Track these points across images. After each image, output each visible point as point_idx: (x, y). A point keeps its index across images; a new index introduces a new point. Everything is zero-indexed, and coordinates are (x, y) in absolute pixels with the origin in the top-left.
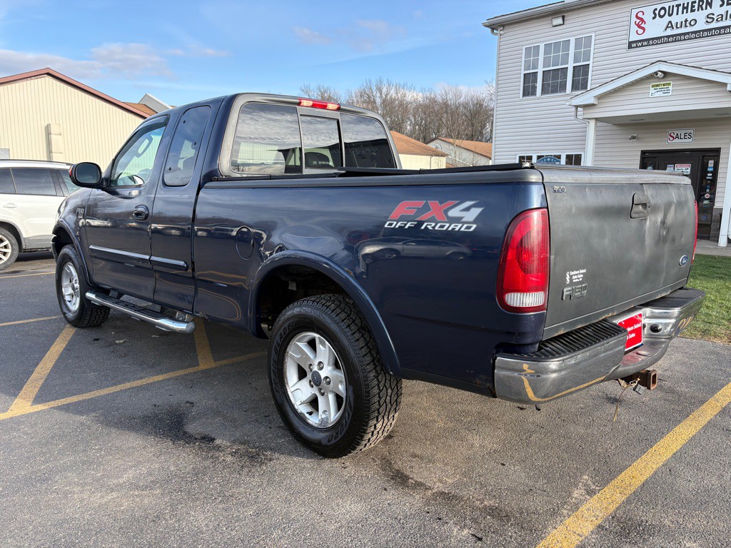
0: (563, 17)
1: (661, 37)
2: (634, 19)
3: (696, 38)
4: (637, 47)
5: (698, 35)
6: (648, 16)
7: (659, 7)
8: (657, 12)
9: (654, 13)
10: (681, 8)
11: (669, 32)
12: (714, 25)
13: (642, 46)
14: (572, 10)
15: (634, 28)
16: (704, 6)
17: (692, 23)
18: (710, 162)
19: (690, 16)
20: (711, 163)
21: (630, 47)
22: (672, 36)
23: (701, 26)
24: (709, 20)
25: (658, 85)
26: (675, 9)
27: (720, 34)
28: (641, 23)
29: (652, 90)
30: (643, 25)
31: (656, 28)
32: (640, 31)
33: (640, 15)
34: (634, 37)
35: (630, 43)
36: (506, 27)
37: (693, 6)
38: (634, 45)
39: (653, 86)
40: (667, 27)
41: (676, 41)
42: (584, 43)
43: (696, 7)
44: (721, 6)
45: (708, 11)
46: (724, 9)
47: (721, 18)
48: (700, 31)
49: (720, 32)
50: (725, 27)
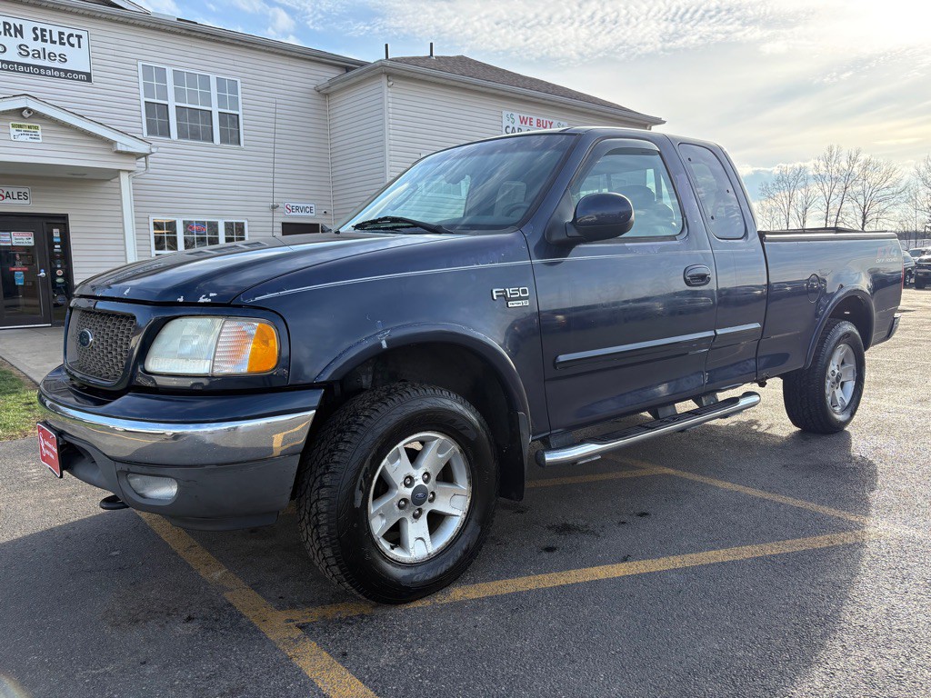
3: (8, 70)
5: (12, 67)
12: (29, 60)
17: (2, 49)
18: (55, 230)
20: (56, 233)
23: (13, 56)
24: (24, 53)
25: (20, 126)
27: (39, 74)
29: (13, 131)
39: (13, 126)
44: (36, 39)
45: (19, 40)
46: (39, 45)
47: (37, 54)
48: (13, 63)
49: (40, 71)
50: (46, 68)
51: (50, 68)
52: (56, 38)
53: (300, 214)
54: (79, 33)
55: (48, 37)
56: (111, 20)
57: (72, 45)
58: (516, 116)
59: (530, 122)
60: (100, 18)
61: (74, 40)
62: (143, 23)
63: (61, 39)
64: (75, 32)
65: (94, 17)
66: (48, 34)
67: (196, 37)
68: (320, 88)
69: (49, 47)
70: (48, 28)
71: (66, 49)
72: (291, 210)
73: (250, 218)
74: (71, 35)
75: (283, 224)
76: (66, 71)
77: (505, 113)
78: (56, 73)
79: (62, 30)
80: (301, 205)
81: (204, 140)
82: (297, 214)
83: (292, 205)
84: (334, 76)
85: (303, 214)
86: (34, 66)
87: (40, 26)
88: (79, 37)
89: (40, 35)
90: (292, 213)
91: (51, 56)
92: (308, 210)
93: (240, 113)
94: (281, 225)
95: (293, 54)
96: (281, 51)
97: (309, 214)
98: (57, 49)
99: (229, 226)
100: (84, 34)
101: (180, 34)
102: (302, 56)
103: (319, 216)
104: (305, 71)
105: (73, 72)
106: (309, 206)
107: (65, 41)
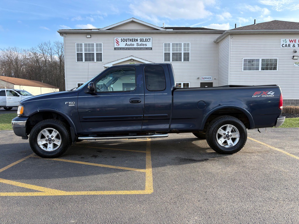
0: (91, 35)
1: (124, 48)
2: (115, 41)
4: (117, 50)
5: (135, 49)
6: (120, 40)
7: (123, 38)
8: (122, 40)
9: (121, 40)
10: (129, 40)
11: (126, 47)
13: (119, 50)
14: (93, 34)
15: (115, 44)
16: (136, 40)
17: (133, 45)
19: (132, 43)
21: (115, 49)
22: (128, 48)
23: (135, 46)
24: (138, 45)
26: (128, 40)
28: (117, 42)
30: (118, 43)
31: (122, 45)
32: (118, 45)
33: (117, 40)
34: (116, 46)
35: (115, 48)
36: (67, 34)
37: (132, 40)
38: (116, 49)
40: (126, 45)
41: (129, 50)
42: (99, 45)
43: (133, 41)
44: (140, 41)
45: (137, 42)
46: (141, 43)
47: (141, 45)
48: (135, 48)
49: (141, 49)
50: (142, 48)
51: (143, 48)
52: (145, 40)
53: (207, 80)
54: (150, 38)
55: (143, 41)
56: (157, 33)
57: (148, 41)
58: (288, 40)
59: (295, 41)
60: (155, 33)
61: (149, 40)
62: (165, 33)
63: (146, 40)
64: (149, 38)
65: (153, 33)
66: (143, 40)
67: (178, 33)
68: (215, 41)
69: (143, 43)
70: (143, 38)
71: (147, 43)
72: (204, 79)
73: (191, 82)
74: (148, 39)
75: (201, 83)
76: (146, 48)
77: (282, 40)
78: (144, 49)
79: (146, 38)
80: (207, 77)
81: (179, 61)
82: (206, 80)
83: (204, 77)
84: (218, 37)
85: (208, 80)
86: (140, 48)
87: (141, 38)
88: (150, 39)
89: (141, 40)
90: (204, 80)
91: (143, 45)
92: (209, 78)
93: (190, 52)
94: (200, 83)
95: (207, 33)
96: (203, 33)
97: (210, 80)
98: (145, 43)
99: (184, 84)
100: (151, 38)
101: (174, 33)
102: (209, 33)
103: (212, 80)
104: (211, 37)
105: (148, 48)
106: (210, 77)
107: (147, 41)
